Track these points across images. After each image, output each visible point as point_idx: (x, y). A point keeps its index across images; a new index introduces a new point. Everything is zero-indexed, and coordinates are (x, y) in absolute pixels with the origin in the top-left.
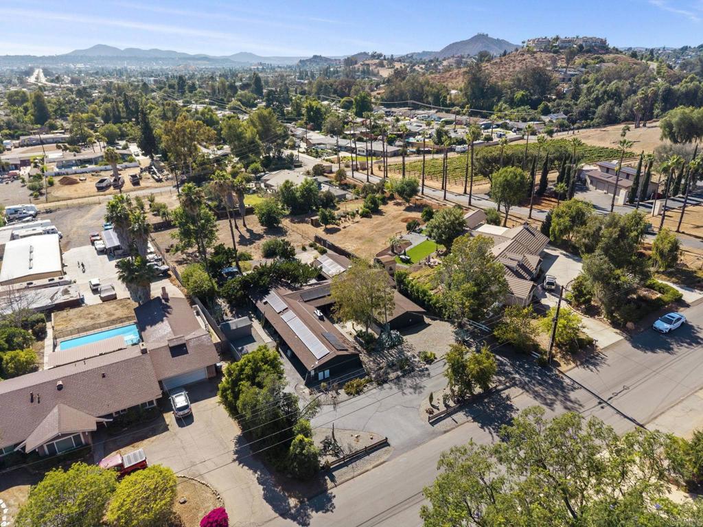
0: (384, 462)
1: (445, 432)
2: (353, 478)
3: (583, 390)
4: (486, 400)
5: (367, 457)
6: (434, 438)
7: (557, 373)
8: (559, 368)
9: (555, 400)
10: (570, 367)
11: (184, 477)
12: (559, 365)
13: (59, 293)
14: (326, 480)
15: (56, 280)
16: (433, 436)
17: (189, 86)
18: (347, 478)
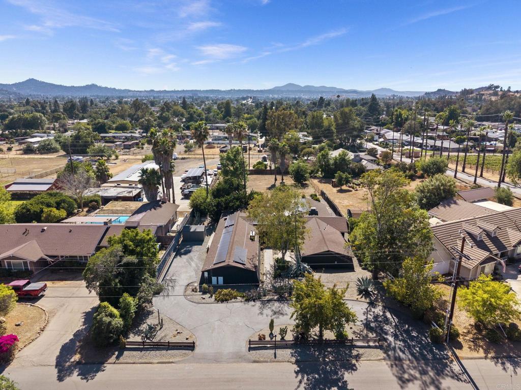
0: (172, 362)
1: (255, 362)
2: (134, 363)
3: (470, 386)
4: (329, 350)
5: (164, 352)
6: (238, 362)
7: (450, 354)
8: (457, 352)
9: (416, 378)
10: (475, 354)
11: (44, 311)
12: (460, 347)
13: (126, 192)
14: (114, 354)
15: (134, 185)
16: (240, 360)
17: (326, 104)
18: (130, 361)
